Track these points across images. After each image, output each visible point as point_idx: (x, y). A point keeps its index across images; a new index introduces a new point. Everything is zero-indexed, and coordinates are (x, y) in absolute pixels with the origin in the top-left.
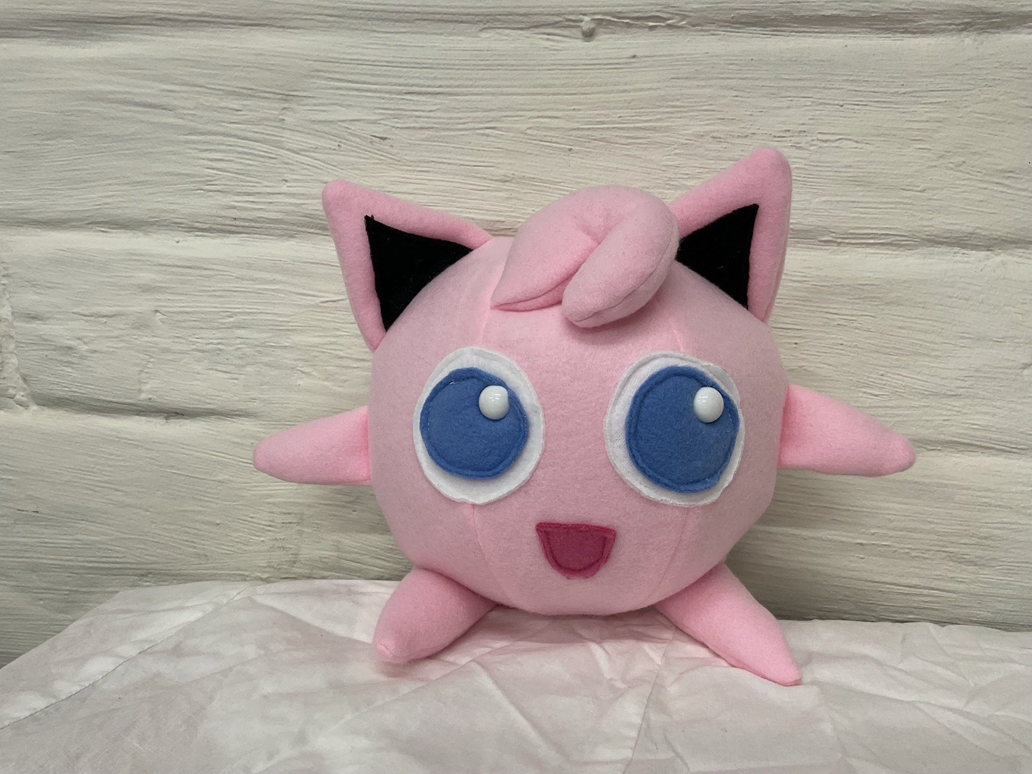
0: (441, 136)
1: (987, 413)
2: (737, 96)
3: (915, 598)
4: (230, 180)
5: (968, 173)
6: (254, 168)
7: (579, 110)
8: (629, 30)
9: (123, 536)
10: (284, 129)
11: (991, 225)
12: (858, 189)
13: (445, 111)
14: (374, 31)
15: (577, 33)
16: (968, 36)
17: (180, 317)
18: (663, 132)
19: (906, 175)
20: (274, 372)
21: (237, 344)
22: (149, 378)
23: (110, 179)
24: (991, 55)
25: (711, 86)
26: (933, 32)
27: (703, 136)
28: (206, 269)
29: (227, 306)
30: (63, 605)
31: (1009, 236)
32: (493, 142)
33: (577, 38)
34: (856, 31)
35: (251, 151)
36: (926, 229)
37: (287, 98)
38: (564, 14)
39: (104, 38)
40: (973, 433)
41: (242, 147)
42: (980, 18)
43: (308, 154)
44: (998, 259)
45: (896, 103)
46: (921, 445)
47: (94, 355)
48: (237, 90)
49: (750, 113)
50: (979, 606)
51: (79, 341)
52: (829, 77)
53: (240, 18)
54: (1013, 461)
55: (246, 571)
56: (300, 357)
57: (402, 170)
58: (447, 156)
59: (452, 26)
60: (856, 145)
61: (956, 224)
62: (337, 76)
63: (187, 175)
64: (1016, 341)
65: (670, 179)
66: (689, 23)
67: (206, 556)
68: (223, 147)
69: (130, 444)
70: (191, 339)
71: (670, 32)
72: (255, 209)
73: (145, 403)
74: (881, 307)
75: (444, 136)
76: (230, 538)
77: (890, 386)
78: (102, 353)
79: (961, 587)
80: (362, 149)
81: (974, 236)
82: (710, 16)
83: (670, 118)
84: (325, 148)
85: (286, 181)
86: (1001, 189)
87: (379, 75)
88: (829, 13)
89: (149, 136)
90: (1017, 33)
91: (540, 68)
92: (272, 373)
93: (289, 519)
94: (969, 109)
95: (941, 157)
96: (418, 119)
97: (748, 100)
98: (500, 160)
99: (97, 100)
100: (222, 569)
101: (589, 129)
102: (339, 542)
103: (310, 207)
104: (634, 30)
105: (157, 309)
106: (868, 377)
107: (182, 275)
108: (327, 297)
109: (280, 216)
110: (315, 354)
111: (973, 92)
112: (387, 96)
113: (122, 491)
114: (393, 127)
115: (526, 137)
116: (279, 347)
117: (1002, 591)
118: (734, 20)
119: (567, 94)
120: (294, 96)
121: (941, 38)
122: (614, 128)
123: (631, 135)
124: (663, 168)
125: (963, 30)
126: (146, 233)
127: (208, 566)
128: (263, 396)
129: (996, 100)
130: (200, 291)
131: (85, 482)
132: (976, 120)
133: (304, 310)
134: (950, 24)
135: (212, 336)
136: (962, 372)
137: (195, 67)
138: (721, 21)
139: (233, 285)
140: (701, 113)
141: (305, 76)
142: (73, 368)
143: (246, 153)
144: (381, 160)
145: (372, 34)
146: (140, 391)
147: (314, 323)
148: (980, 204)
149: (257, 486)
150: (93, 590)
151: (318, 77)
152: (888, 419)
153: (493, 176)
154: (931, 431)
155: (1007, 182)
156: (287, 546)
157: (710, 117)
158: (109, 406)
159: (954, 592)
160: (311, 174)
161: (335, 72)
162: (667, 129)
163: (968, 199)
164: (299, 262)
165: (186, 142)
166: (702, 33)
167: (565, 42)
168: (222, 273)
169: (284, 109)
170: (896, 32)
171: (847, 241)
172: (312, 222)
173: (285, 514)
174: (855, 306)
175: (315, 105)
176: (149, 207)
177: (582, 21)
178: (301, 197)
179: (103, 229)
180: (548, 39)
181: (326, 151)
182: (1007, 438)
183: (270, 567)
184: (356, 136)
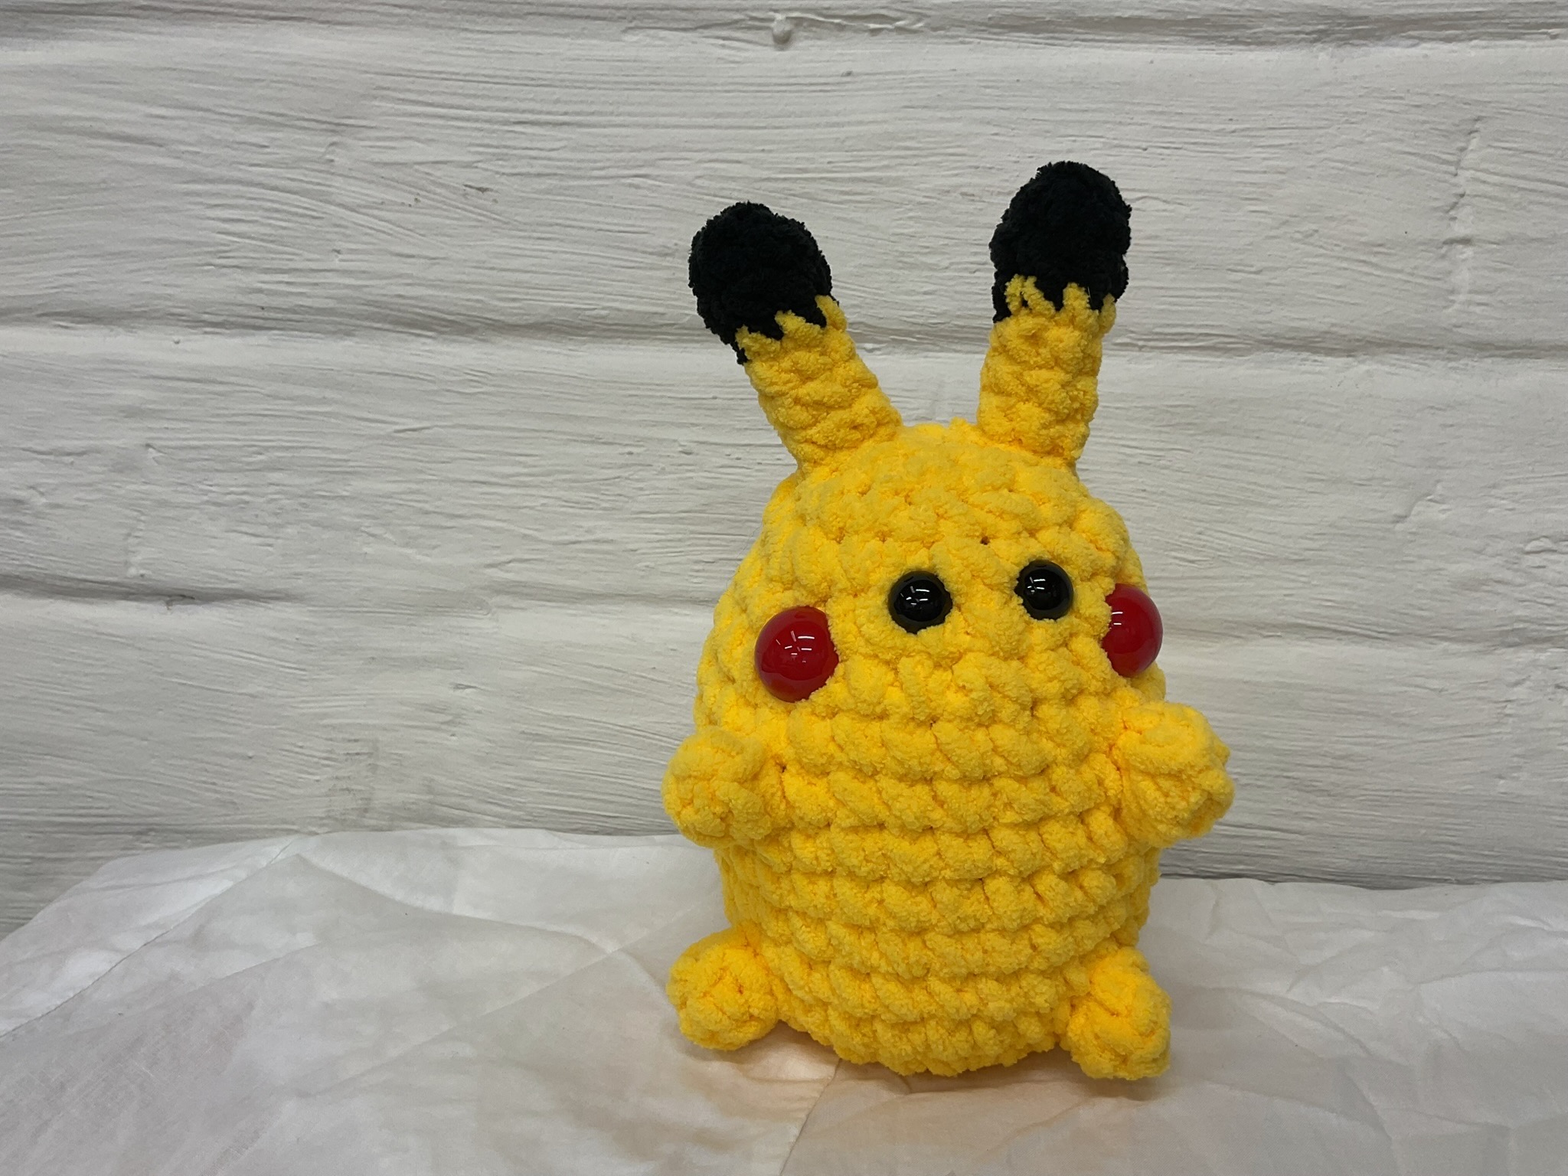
0: (570, 186)
1: (1346, 585)
2: (996, 134)
3: (1248, 842)
4: (254, 251)
5: (1321, 247)
6: (292, 233)
7: (770, 151)
8: (842, 34)
9: (109, 776)
10: (333, 174)
11: (1352, 321)
12: (1168, 269)
13: (574, 149)
14: (466, 30)
15: (765, 37)
16: (1323, 49)
17: (183, 455)
18: (894, 186)
19: (1234, 250)
20: (327, 535)
21: (271, 494)
22: (138, 544)
23: (73, 248)
24: (1355, 77)
25: (959, 119)
26: (1273, 43)
27: (948, 192)
28: (221, 383)
29: (255, 437)
30: (23, 878)
31: (1378, 336)
32: (646, 196)
33: (766, 45)
34: (1167, 39)
35: (285, 207)
36: (1260, 326)
37: (336, 128)
38: (746, 9)
39: (56, 36)
40: (1323, 612)
41: (272, 201)
42: (1340, 24)
43: (370, 211)
44: (1364, 368)
45: (1221, 145)
46: (1254, 629)
47: (59, 511)
48: (261, 116)
49: (1014, 159)
50: (1333, 851)
51: (32, 491)
52: (1128, 107)
53: (263, 8)
54: (1381, 651)
55: (293, 824)
56: (366, 513)
57: (513, 237)
58: (580, 216)
59: (582, 23)
60: (1167, 206)
61: (1304, 319)
62: (413, 97)
63: (189, 243)
64: (1388, 483)
65: (903, 254)
66: (927, 26)
67: (233, 803)
68: (241, 201)
69: (114, 642)
70: (201, 487)
71: (901, 38)
72: (292, 294)
73: (136, 581)
74: (1199, 438)
75: (573, 187)
76: (268, 777)
77: (1212, 548)
78: (68, 508)
79: (1308, 825)
80: (450, 205)
81: (1328, 336)
82: (959, 16)
83: (902, 164)
84: (395, 203)
85: (338, 252)
86: (1366, 269)
87: (475, 96)
88: (1127, 14)
89: (129, 184)
90: (1391, 46)
91: (712, 88)
92: (324, 536)
93: (356, 748)
94: (1323, 156)
95: (1285, 223)
96: (532, 161)
97: (1015, 140)
98: (655, 225)
99: (50, 129)
100: (260, 823)
101: (785, 179)
102: (432, 780)
103: (375, 291)
104: (847, 34)
105: (150, 442)
106: (1181, 536)
107: (186, 392)
108: (404, 424)
109: (331, 304)
110: (388, 507)
111: (1330, 131)
112: (487, 126)
113: (104, 711)
114: (497, 173)
115: (694, 189)
116: (334, 498)
117: (1364, 831)
118: (992, 22)
119: (751, 128)
120: (347, 125)
121: (1285, 53)
122: (822, 178)
123: (847, 189)
124: (892, 239)
125: (1316, 41)
126: (130, 329)
127: (238, 818)
128: (310, 570)
129: (1361, 143)
130: (213, 416)
131: (49, 698)
132: (1334, 172)
133: (371, 442)
134: (1298, 33)
135: (234, 483)
136: (1311, 528)
137: (196, 82)
138: (973, 23)
139: (263, 406)
140: (945, 158)
141: (364, 97)
142: (24, 532)
143: (277, 211)
144: (480, 221)
145: (463, 35)
146: (127, 564)
147: (384, 462)
148: (1339, 290)
149: (308, 702)
150: (66, 855)
151: (383, 98)
152: (1207, 594)
153: (647, 246)
154: (1266, 611)
155: (1374, 260)
156: (354, 787)
157: (959, 164)
158: (81, 586)
159: (1299, 833)
160: (375, 241)
161: (409, 90)
162: (897, 181)
163: (1320, 284)
164: (358, 371)
165: (187, 194)
166: (946, 40)
167: (747, 50)
168: (247, 389)
169: (333, 144)
170: (1222, 42)
171: (1152, 344)
172: (379, 313)
173: (349, 741)
174: (1164, 437)
175: (378, 139)
176: (130, 291)
177: (772, 20)
178: (364, 275)
179: (62, 323)
180: (723, 46)
181: (397, 208)
182: (1374, 619)
183: (329, 817)
184: (442, 185)
